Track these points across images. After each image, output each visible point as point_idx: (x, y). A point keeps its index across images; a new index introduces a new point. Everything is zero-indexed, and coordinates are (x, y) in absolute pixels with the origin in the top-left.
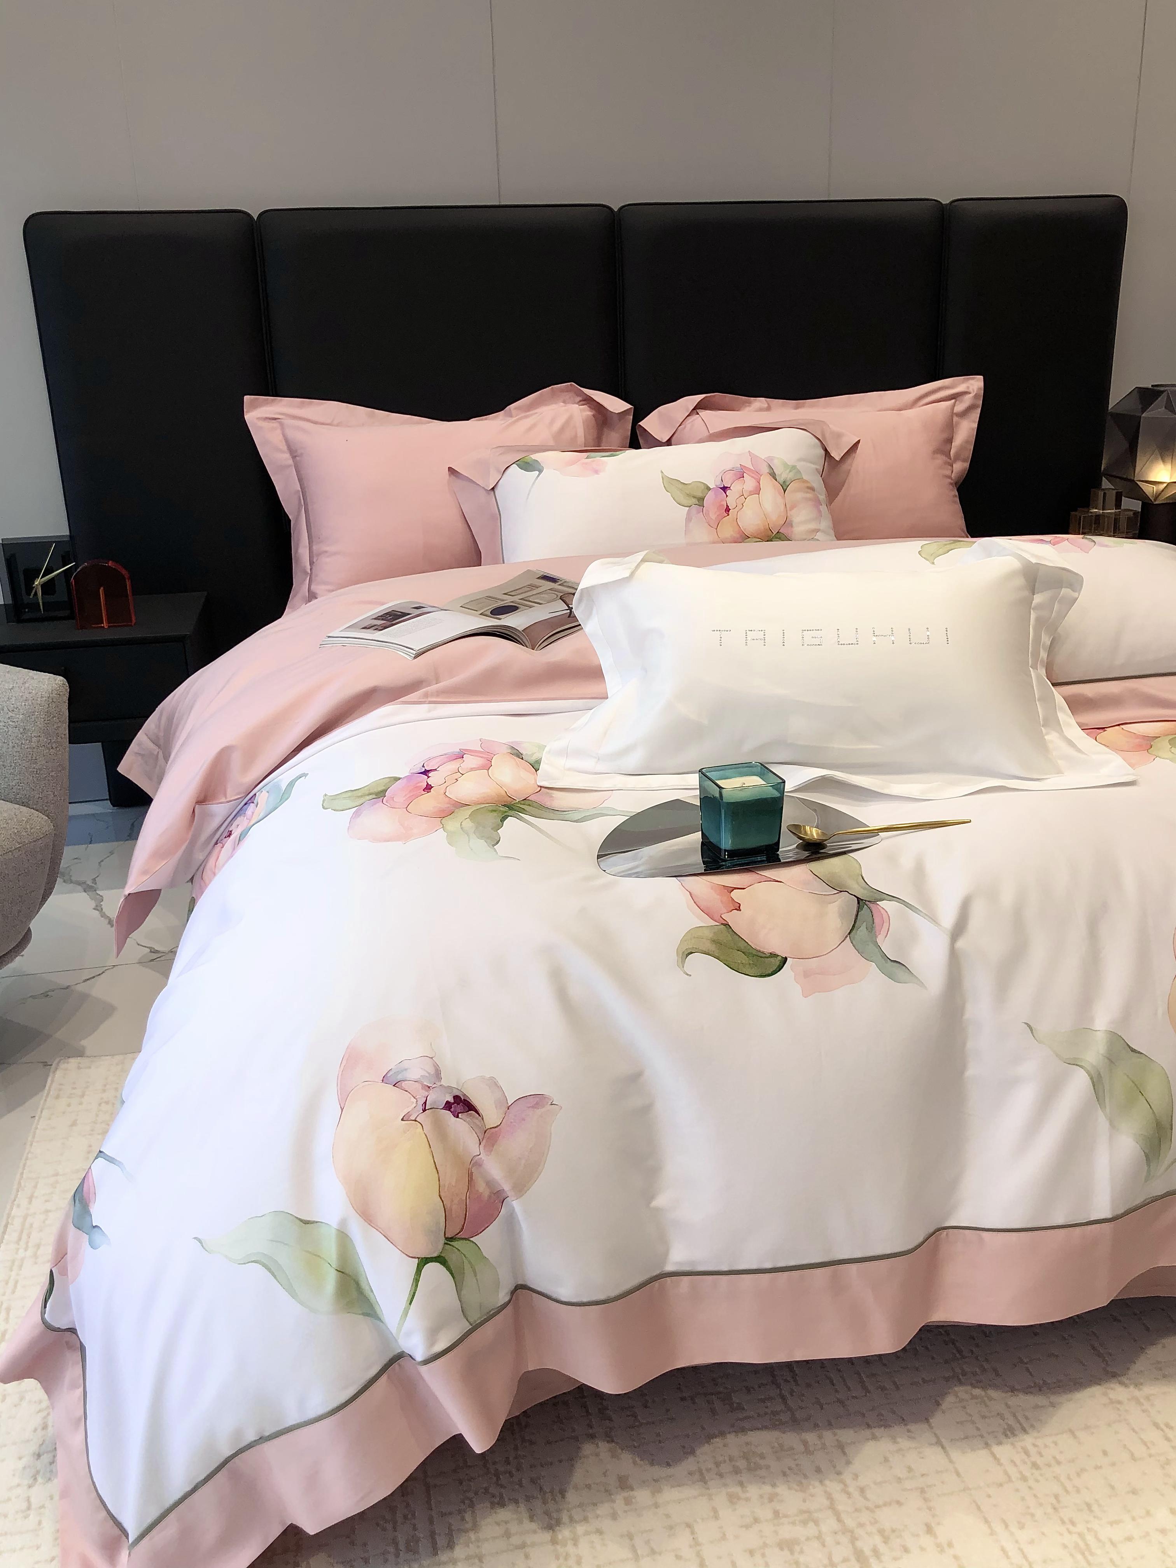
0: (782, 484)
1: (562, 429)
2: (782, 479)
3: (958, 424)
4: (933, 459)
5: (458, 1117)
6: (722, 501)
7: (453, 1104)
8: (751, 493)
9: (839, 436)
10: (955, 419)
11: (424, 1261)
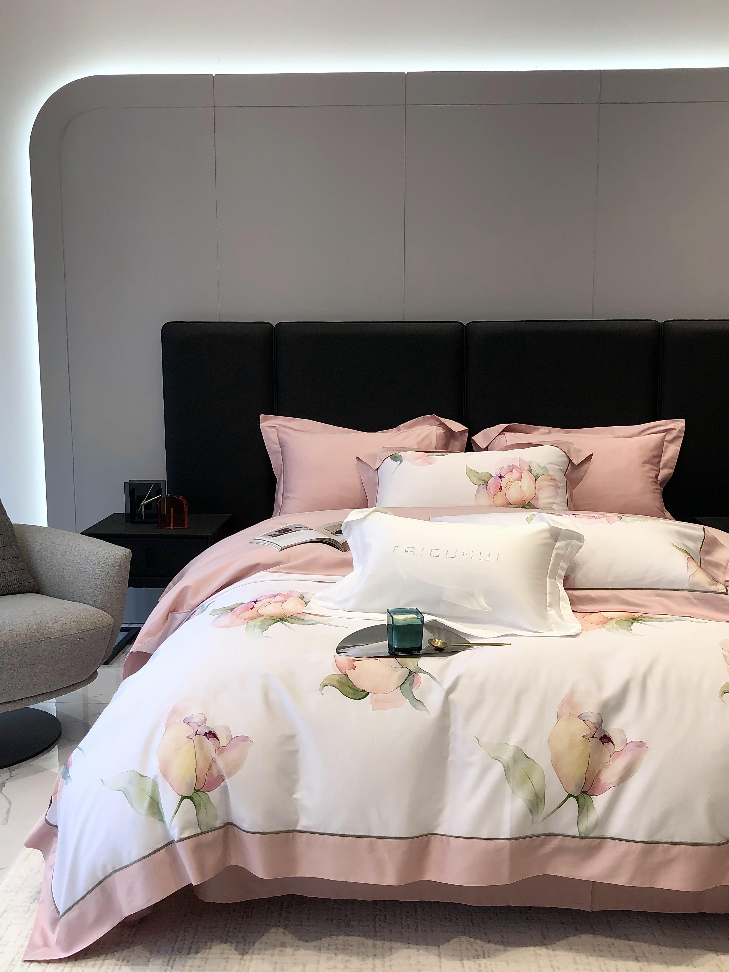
0: (535, 476)
1: (423, 439)
2: (536, 474)
3: (667, 447)
4: (643, 466)
5: (209, 739)
6: (499, 483)
7: (208, 734)
8: (516, 480)
9: (579, 451)
10: (665, 444)
11: (184, 797)
